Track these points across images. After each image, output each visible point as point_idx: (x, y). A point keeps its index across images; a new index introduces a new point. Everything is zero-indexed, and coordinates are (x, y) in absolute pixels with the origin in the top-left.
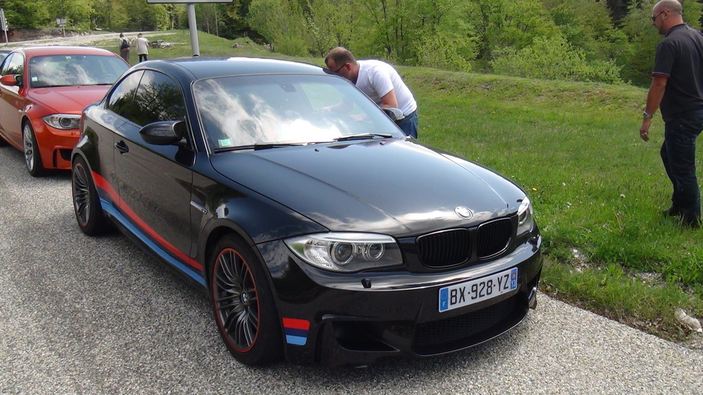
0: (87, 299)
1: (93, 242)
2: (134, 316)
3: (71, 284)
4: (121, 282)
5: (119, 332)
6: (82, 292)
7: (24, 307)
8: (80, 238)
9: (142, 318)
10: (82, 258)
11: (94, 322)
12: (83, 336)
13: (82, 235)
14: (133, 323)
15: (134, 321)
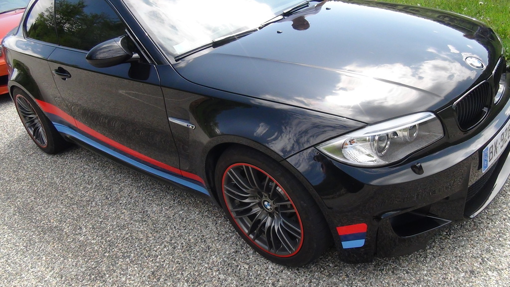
0: (86, 227)
1: (59, 160)
2: (141, 236)
3: (62, 213)
4: (107, 198)
5: (138, 260)
6: (77, 220)
7: (30, 254)
8: (44, 159)
9: (150, 235)
10: (58, 181)
11: (107, 254)
12: (105, 274)
13: (45, 155)
14: (145, 244)
15: (144, 241)
